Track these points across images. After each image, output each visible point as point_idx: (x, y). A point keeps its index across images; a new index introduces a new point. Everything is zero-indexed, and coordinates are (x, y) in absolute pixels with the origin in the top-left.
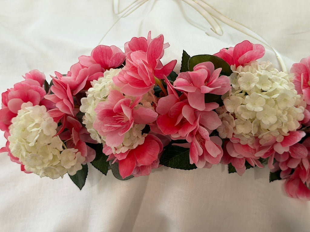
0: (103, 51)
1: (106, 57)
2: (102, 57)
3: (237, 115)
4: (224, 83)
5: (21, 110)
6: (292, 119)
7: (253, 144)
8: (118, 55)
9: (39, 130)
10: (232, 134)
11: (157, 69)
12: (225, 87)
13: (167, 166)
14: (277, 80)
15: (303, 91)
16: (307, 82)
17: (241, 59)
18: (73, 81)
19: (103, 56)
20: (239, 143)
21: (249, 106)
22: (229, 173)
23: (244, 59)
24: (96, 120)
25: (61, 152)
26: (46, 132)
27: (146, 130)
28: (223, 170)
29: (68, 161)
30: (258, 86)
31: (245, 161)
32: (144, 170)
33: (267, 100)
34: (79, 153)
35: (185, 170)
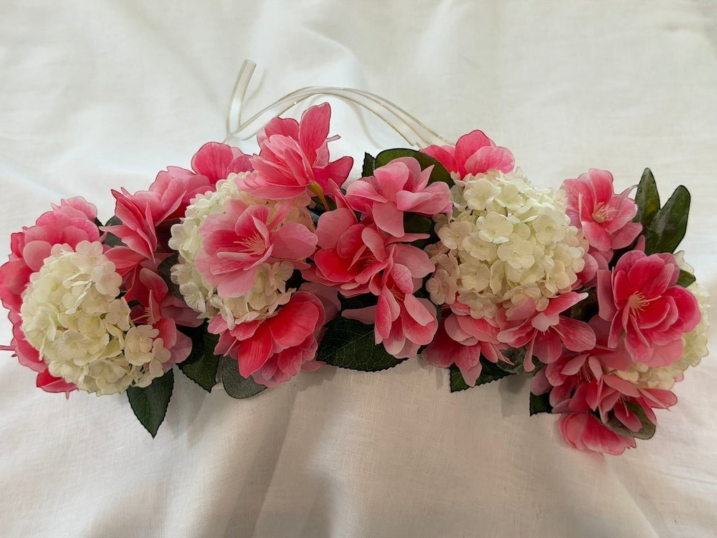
0: (215, 154)
1: (221, 164)
2: (212, 165)
3: (462, 256)
4: (438, 193)
5: (50, 257)
6: (564, 269)
7: (494, 318)
8: (243, 159)
9: (86, 285)
10: (455, 295)
11: (317, 167)
12: (441, 199)
13: (333, 365)
14: (533, 195)
15: (583, 223)
16: (591, 214)
17: (470, 163)
18: (157, 200)
19: (214, 163)
20: (469, 316)
21: (485, 235)
22: (452, 392)
23: (476, 164)
24: (201, 253)
25: (125, 333)
26: (100, 288)
27: (295, 281)
28: (440, 384)
29: (138, 353)
30: (499, 201)
31: (479, 352)
32: (287, 367)
33: (516, 227)
34: (159, 340)
35: (367, 371)
